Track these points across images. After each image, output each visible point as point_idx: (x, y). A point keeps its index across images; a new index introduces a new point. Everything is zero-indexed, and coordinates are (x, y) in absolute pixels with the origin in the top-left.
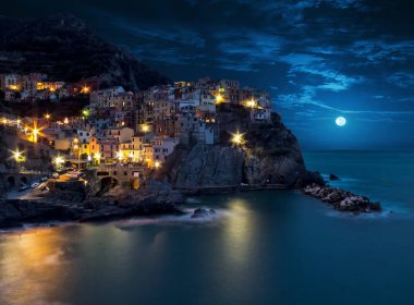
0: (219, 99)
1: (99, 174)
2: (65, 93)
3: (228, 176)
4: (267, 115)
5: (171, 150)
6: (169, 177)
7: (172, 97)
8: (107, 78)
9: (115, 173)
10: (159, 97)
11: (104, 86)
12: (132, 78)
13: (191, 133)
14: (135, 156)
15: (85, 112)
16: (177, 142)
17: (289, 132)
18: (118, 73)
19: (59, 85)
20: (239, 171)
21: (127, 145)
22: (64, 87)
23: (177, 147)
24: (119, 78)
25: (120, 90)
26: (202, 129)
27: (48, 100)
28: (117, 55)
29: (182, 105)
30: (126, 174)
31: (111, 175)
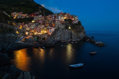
0: (65, 18)
1: (36, 36)
2: (28, 17)
3: (67, 37)
4: (77, 22)
5: (54, 31)
6: (53, 37)
7: (54, 17)
8: (38, 13)
9: (40, 36)
10: (50, 18)
11: (37, 15)
12: (44, 13)
13: (58, 26)
14: (45, 32)
15: (33, 22)
16: (55, 28)
17: (82, 26)
18: (40, 12)
19: (26, 15)
20: (70, 35)
21: (43, 29)
22: (27, 15)
24: (41, 13)
25: (41, 16)
28: (40, 7)
29: (56, 19)
30: (43, 36)
31: (39, 36)
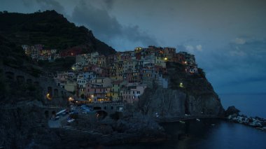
0: (166, 59)
1: (95, 108)
2: (58, 56)
4: (196, 69)
5: (142, 92)
6: (143, 110)
7: (134, 58)
9: (105, 108)
13: (154, 81)
14: (115, 96)
15: (73, 68)
16: (145, 87)
19: (54, 51)
21: (109, 89)
22: (57, 53)
23: (146, 90)
25: (97, 54)
26: (161, 78)
27: (48, 61)
29: (145, 63)
30: (112, 108)
31: (103, 109)
